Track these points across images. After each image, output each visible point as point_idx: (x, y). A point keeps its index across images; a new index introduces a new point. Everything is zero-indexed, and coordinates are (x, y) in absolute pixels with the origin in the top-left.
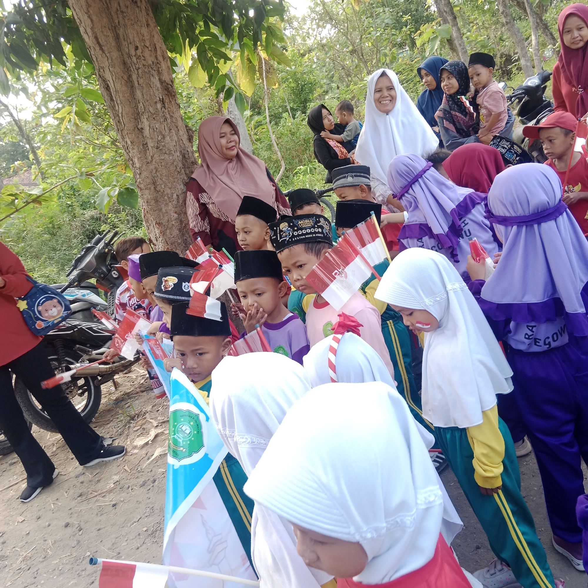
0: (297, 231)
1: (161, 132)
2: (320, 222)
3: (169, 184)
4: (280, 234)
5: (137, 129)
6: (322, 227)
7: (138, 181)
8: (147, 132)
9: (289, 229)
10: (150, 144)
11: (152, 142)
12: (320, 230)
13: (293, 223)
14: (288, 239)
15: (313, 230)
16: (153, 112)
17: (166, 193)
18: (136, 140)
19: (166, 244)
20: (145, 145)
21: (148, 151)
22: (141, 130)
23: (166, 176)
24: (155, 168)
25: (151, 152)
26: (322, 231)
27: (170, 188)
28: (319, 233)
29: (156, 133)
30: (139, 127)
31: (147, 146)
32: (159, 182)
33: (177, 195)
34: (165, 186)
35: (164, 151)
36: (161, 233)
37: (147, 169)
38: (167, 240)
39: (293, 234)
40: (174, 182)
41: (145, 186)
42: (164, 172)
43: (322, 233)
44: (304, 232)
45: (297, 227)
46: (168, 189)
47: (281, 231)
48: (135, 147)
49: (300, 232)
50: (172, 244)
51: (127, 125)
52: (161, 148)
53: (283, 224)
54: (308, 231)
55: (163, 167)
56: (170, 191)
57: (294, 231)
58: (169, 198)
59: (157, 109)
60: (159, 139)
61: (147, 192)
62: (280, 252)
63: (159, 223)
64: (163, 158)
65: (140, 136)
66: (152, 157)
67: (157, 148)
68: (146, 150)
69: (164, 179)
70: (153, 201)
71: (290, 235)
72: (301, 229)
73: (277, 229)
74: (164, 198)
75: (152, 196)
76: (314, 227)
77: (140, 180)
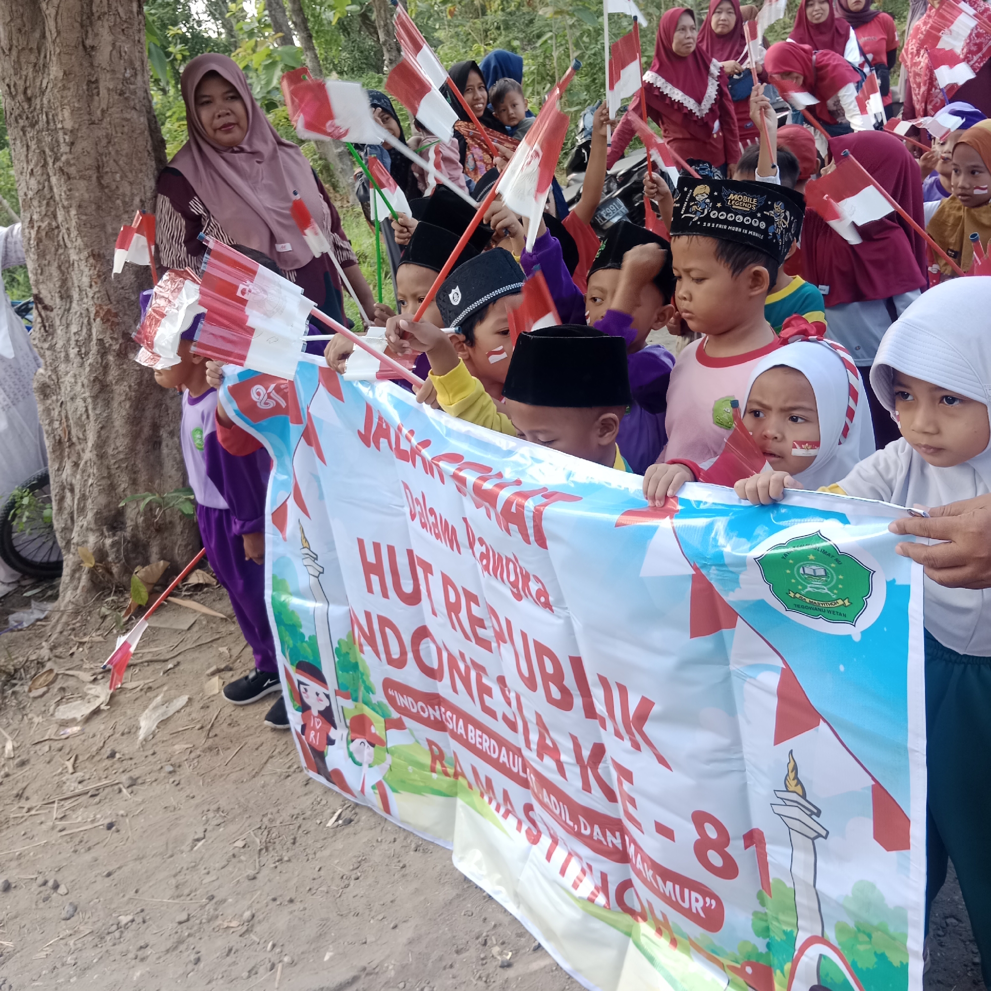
0: (719, 210)
1: (131, 63)
2: (773, 209)
3: (129, 175)
4: (689, 203)
5: (81, 47)
6: (770, 221)
7: (64, 158)
8: (103, 56)
9: (708, 201)
10: (106, 82)
11: (113, 79)
12: (763, 225)
13: (720, 192)
14: (696, 218)
15: (747, 220)
16: (124, 17)
17: (121, 190)
18: (76, 69)
19: (108, 302)
20: (92, 84)
21: (96, 98)
22: (89, 51)
23: (127, 155)
24: (107, 136)
25: (104, 98)
26: (767, 228)
27: (131, 183)
28: (757, 229)
29: (122, 61)
30: (89, 42)
31: (97, 88)
32: (110, 166)
33: (141, 201)
34: (121, 178)
35: (132, 103)
36: (99, 276)
37: (89, 136)
38: (111, 292)
39: (709, 213)
40: (141, 171)
41: (79, 171)
42: (126, 146)
43: (765, 232)
44: (730, 217)
45: (723, 203)
46: (126, 184)
47: (693, 199)
48: (71, 85)
49: (723, 216)
50: (118, 302)
51: (64, 35)
52: (127, 95)
53: (702, 186)
54: (740, 219)
55: (125, 137)
56: (129, 188)
57: (714, 208)
58: (124, 203)
59: (132, 12)
60: (127, 75)
61: (82, 184)
62: (675, 236)
63: (99, 255)
64: (128, 116)
65: (86, 64)
66: (103, 111)
67: (120, 95)
68: (92, 96)
69: (121, 162)
70: (94, 207)
71: (703, 213)
72: (728, 210)
73: (688, 192)
74: (114, 202)
75: (92, 195)
76: (752, 215)
77: (70, 156)
